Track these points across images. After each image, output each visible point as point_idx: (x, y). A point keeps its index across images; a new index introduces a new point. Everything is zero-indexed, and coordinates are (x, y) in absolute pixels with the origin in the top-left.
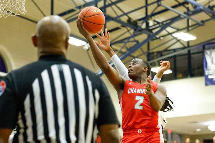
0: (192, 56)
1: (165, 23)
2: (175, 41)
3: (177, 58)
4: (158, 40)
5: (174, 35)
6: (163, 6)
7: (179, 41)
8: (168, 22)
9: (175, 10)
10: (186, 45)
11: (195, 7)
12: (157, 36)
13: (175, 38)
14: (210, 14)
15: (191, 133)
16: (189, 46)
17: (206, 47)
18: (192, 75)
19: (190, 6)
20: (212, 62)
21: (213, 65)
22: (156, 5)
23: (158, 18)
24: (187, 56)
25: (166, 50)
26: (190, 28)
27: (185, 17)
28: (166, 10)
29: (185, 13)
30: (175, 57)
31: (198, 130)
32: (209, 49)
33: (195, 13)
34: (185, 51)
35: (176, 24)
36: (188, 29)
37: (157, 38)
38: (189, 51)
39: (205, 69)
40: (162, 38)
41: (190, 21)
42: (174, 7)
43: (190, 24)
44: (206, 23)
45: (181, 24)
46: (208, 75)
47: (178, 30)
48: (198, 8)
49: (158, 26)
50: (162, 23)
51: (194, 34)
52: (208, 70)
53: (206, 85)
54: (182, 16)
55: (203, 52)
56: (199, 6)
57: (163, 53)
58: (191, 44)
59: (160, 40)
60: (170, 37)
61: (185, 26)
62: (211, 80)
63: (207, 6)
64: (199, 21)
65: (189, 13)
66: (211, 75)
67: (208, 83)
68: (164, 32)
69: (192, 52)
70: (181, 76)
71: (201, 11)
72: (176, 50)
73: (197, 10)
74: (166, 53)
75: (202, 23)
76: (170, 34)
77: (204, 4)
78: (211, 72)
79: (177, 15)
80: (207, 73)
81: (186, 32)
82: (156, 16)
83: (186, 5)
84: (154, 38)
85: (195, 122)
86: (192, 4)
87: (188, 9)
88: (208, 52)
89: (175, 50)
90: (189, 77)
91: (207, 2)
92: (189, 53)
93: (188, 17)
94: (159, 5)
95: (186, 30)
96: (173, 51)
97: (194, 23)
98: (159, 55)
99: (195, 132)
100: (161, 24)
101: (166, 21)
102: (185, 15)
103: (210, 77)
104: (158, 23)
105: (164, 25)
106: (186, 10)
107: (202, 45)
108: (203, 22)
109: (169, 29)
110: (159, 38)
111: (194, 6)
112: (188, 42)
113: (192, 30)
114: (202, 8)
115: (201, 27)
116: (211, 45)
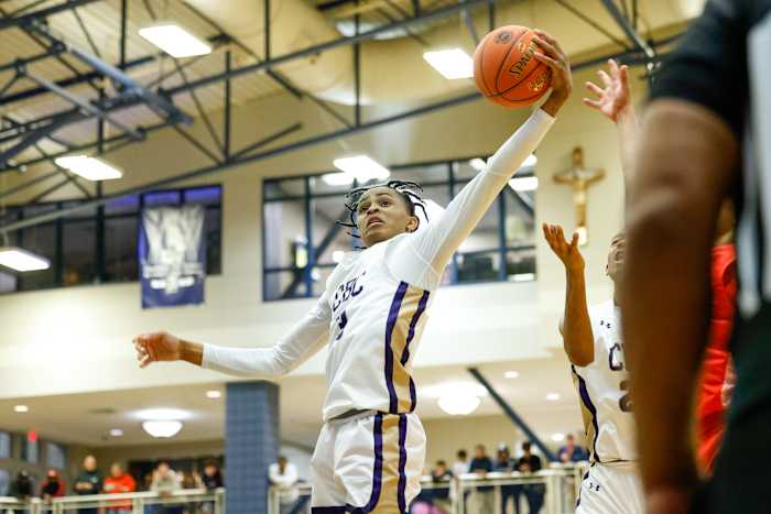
0: (109, 223)
1: (34, 126)
2: (61, 178)
3: (67, 227)
4: (12, 173)
5: (60, 161)
6: (32, 79)
7: (72, 179)
8: (43, 124)
9: (66, 92)
10: (93, 191)
11: (122, 88)
12: (12, 162)
13: (60, 170)
14: (163, 112)
15: (96, 442)
16: (100, 196)
17: (149, 199)
18: (107, 278)
19: (107, 85)
20: (164, 244)
21: (164, 253)
22: (11, 74)
23: (14, 110)
24: (93, 224)
25: (35, 203)
26: (106, 146)
27: (92, 115)
28: (41, 90)
29: (93, 103)
30: (59, 223)
31: (116, 433)
32: (156, 206)
33: (120, 104)
34: (90, 209)
35: (68, 132)
36: (99, 147)
37: (9, 168)
38: (101, 209)
39: (143, 261)
40: (24, 169)
41: (107, 126)
42: (64, 84)
43: (106, 135)
44: (150, 135)
45: (82, 132)
46: (151, 279)
47: (72, 149)
48: (130, 92)
49: (14, 132)
50: (27, 125)
51: (117, 163)
52: (152, 265)
53: (145, 305)
54: (84, 112)
55: (137, 215)
56: (132, 86)
57: (27, 211)
58: (106, 190)
59: (20, 172)
60: (47, 167)
61: (93, 137)
62: (159, 292)
63: (154, 89)
64: (132, 127)
65: (103, 104)
66: (158, 278)
67: (149, 301)
68: (31, 153)
69: (108, 211)
70: (73, 277)
71: (137, 100)
72: (65, 205)
73: (126, 99)
74: (35, 210)
75: (139, 135)
76: (50, 158)
77: (145, 83)
78: (159, 270)
79: (69, 106)
80: (147, 272)
81: (94, 156)
82: (10, 106)
83: (97, 82)
84: (3, 166)
85: (109, 411)
86: (113, 80)
87: (101, 91)
88: (153, 215)
89: (60, 205)
90: (97, 281)
91: (155, 78)
92: (100, 216)
93: (102, 114)
94: (20, 75)
95: (94, 150)
96: (54, 207)
97: (118, 132)
98: (14, 216)
99: (105, 438)
100: (23, 129)
101: (37, 121)
102: (94, 109)
103: (155, 285)
104: (15, 125)
105: (32, 134)
106: (95, 95)
107: (138, 193)
108: (141, 130)
109: (47, 145)
110: (17, 168)
111: (118, 85)
112: (99, 184)
113: (111, 150)
114: (139, 91)
115: (136, 146)
116: (160, 197)
